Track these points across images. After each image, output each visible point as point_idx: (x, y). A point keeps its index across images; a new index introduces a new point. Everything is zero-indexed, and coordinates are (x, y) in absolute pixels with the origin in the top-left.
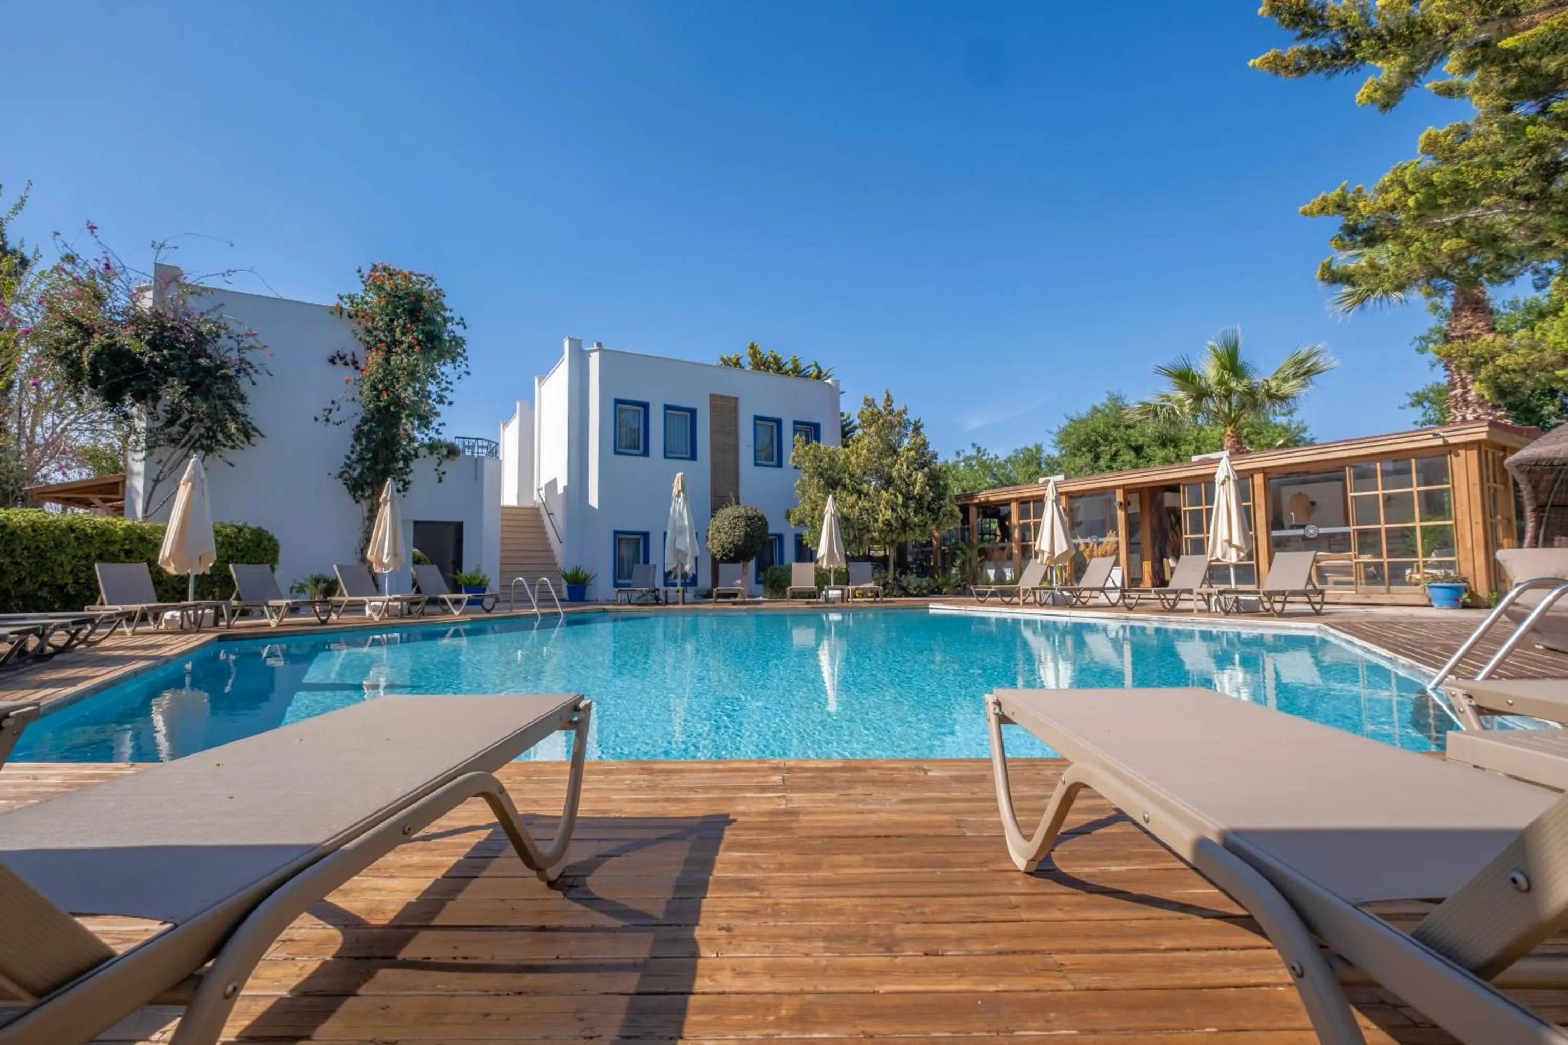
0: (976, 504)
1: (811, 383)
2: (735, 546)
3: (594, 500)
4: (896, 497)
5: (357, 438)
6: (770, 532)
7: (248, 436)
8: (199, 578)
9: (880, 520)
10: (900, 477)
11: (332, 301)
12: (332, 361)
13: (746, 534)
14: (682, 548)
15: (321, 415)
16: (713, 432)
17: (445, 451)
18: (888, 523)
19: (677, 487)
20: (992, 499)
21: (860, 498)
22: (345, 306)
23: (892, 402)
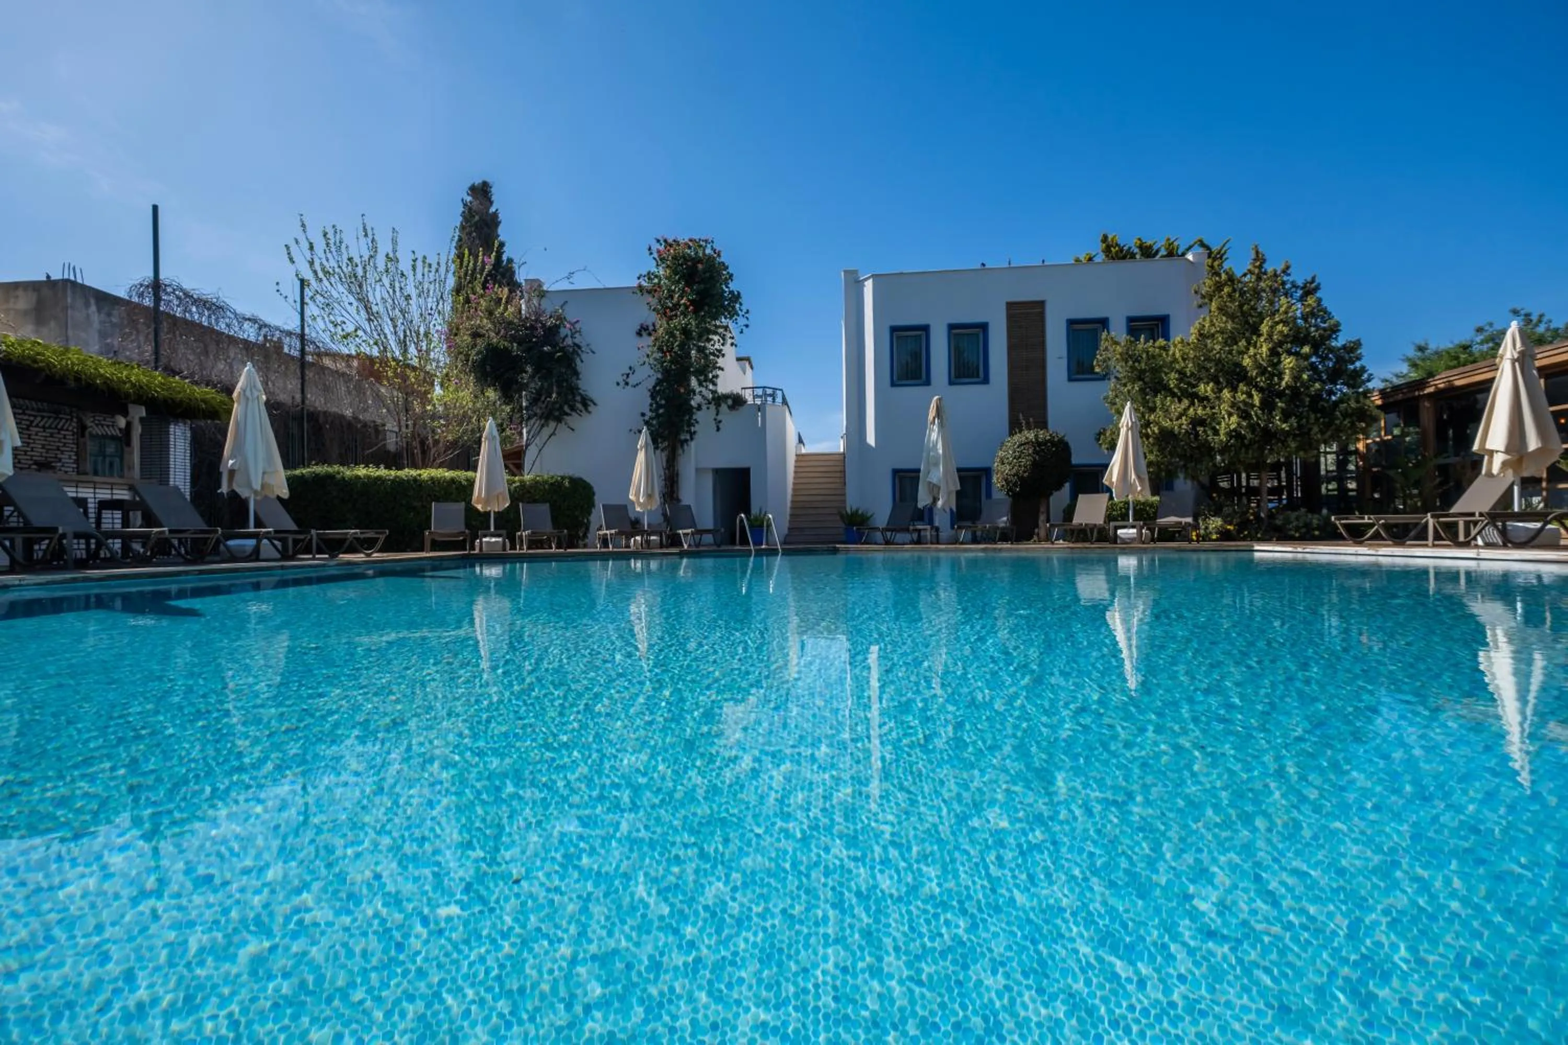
0: (1430, 394)
1: (1158, 265)
2: (1021, 478)
3: (871, 439)
4: (1250, 396)
5: (653, 397)
6: (1075, 460)
7: (585, 406)
8: (498, 515)
9: (1222, 432)
10: (1258, 366)
11: (635, 283)
12: (639, 334)
13: (1035, 464)
14: (935, 481)
15: (620, 380)
16: (1011, 348)
17: (730, 402)
18: (1235, 434)
19: (932, 413)
20: (1458, 383)
21: (1192, 404)
22: (644, 284)
23: (1264, 261)
